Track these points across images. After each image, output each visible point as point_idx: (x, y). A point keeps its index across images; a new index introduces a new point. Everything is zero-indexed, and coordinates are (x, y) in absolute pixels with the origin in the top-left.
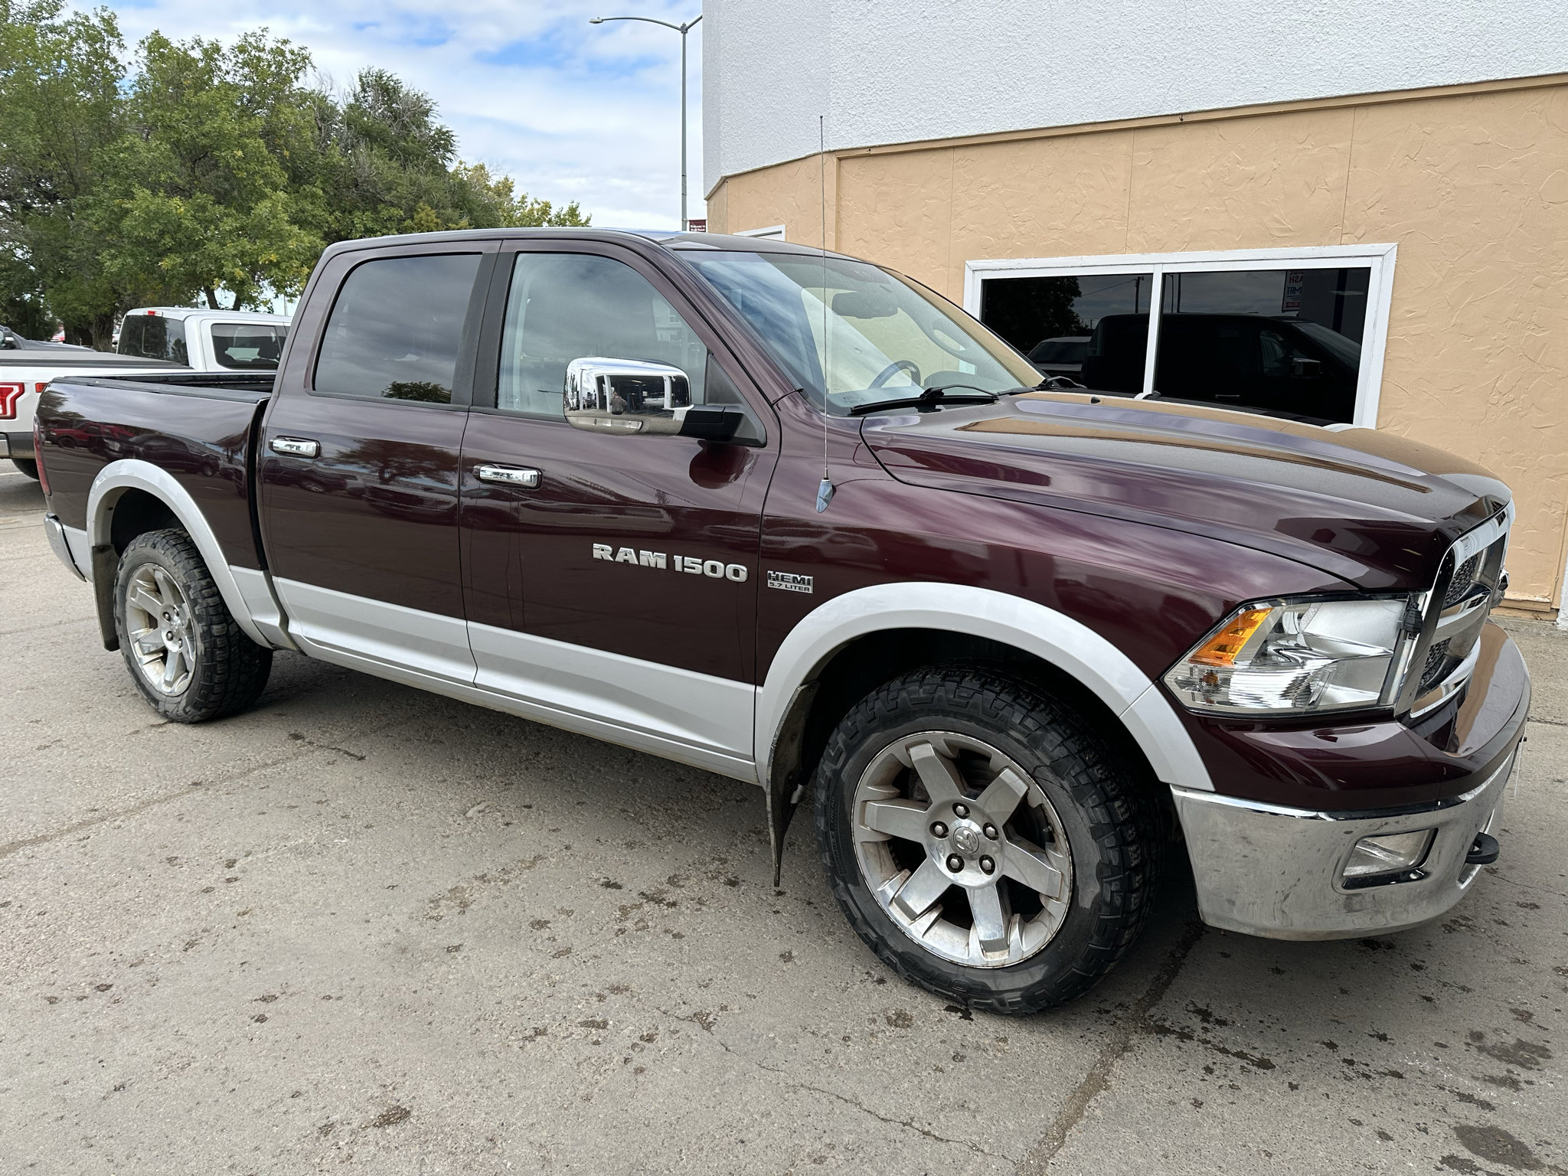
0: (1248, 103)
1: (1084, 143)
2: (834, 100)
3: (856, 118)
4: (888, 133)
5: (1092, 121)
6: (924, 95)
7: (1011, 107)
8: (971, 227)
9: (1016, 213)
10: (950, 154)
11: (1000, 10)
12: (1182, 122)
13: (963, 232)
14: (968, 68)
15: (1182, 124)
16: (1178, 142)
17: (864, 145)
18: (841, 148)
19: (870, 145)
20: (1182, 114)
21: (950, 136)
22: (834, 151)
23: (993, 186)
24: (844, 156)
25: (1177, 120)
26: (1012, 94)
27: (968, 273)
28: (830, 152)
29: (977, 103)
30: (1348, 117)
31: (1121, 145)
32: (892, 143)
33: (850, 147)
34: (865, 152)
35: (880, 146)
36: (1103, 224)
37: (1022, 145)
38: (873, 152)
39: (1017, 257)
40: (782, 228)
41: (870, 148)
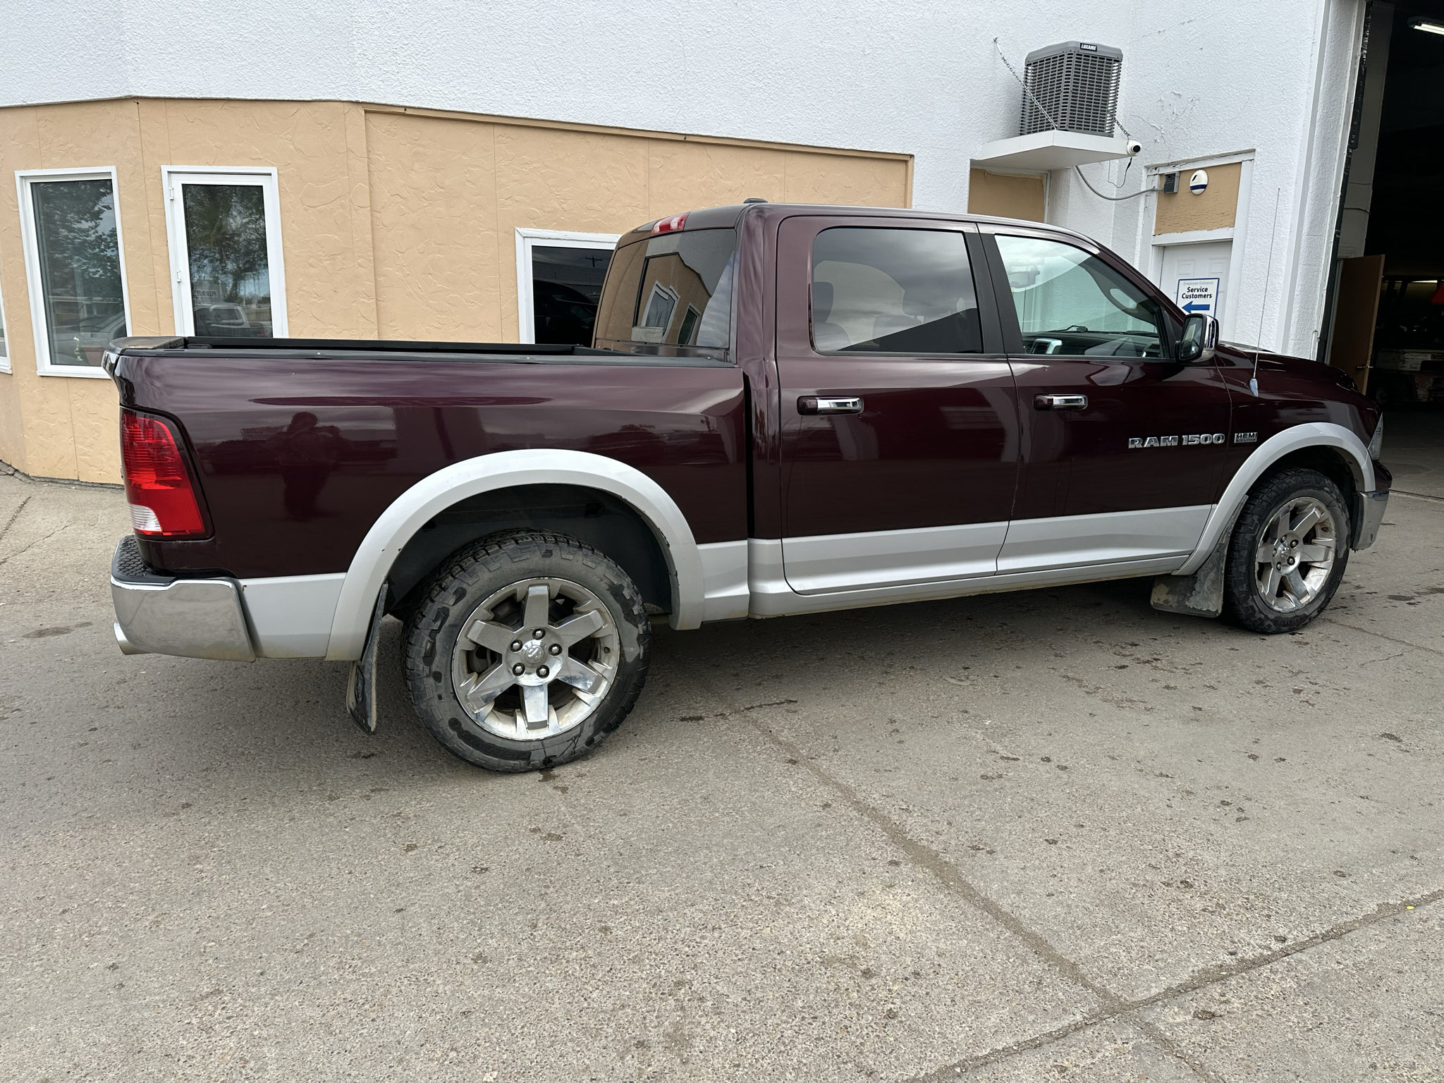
0: (730, 136)
1: (611, 143)
2: (359, 51)
3: (389, 75)
4: (429, 98)
5: (622, 126)
6: (466, 70)
7: (553, 100)
8: (517, 198)
9: (558, 191)
10: (490, 129)
11: (536, 13)
12: (685, 140)
13: (509, 202)
14: (509, 56)
15: (684, 142)
16: (682, 155)
17: (401, 104)
18: (372, 101)
19: (407, 105)
20: (685, 135)
21: (496, 114)
22: (362, 103)
23: (534, 165)
24: (373, 110)
25: (682, 138)
26: (553, 89)
27: (518, 239)
28: (357, 103)
29: (521, 89)
30: (782, 157)
31: (640, 149)
32: (433, 107)
33: (384, 102)
34: (402, 110)
35: (419, 108)
36: (631, 210)
37: (558, 134)
38: (409, 112)
39: (563, 230)
40: (273, 170)
41: (406, 108)
